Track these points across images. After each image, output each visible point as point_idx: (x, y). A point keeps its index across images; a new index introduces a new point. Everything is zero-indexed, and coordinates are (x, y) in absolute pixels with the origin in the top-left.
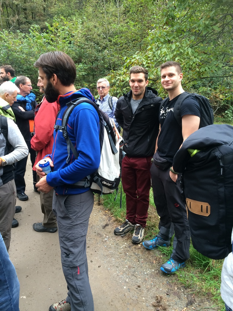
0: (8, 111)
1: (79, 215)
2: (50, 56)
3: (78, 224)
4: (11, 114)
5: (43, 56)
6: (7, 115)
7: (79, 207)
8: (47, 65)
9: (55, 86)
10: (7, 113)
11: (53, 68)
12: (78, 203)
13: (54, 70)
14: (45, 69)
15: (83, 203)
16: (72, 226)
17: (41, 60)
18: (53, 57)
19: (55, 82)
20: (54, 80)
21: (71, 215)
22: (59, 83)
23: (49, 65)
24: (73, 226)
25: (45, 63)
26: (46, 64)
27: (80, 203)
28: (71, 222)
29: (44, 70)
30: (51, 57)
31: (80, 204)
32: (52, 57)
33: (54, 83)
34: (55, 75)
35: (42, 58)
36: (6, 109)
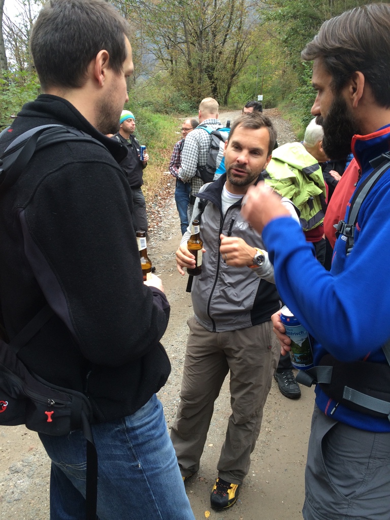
0: (313, 177)
1: (359, 490)
2: (351, 22)
3: (351, 516)
4: (318, 182)
5: (330, 24)
6: (310, 184)
7: (364, 467)
8: (339, 49)
9: (354, 108)
10: (311, 179)
11: (357, 54)
12: (362, 456)
13: (359, 60)
14: (332, 60)
15: (377, 461)
16: (335, 514)
17: (325, 38)
18: (362, 21)
19: (356, 97)
20: (355, 90)
21: (336, 481)
22: (369, 98)
23: (346, 47)
24: (338, 514)
25: (333, 43)
26: (338, 45)
27: (370, 457)
28: (333, 500)
29: (327, 63)
30: (354, 23)
31: (367, 460)
32: (357, 23)
33: (352, 100)
34: (361, 75)
35: (328, 29)
36: (309, 172)
